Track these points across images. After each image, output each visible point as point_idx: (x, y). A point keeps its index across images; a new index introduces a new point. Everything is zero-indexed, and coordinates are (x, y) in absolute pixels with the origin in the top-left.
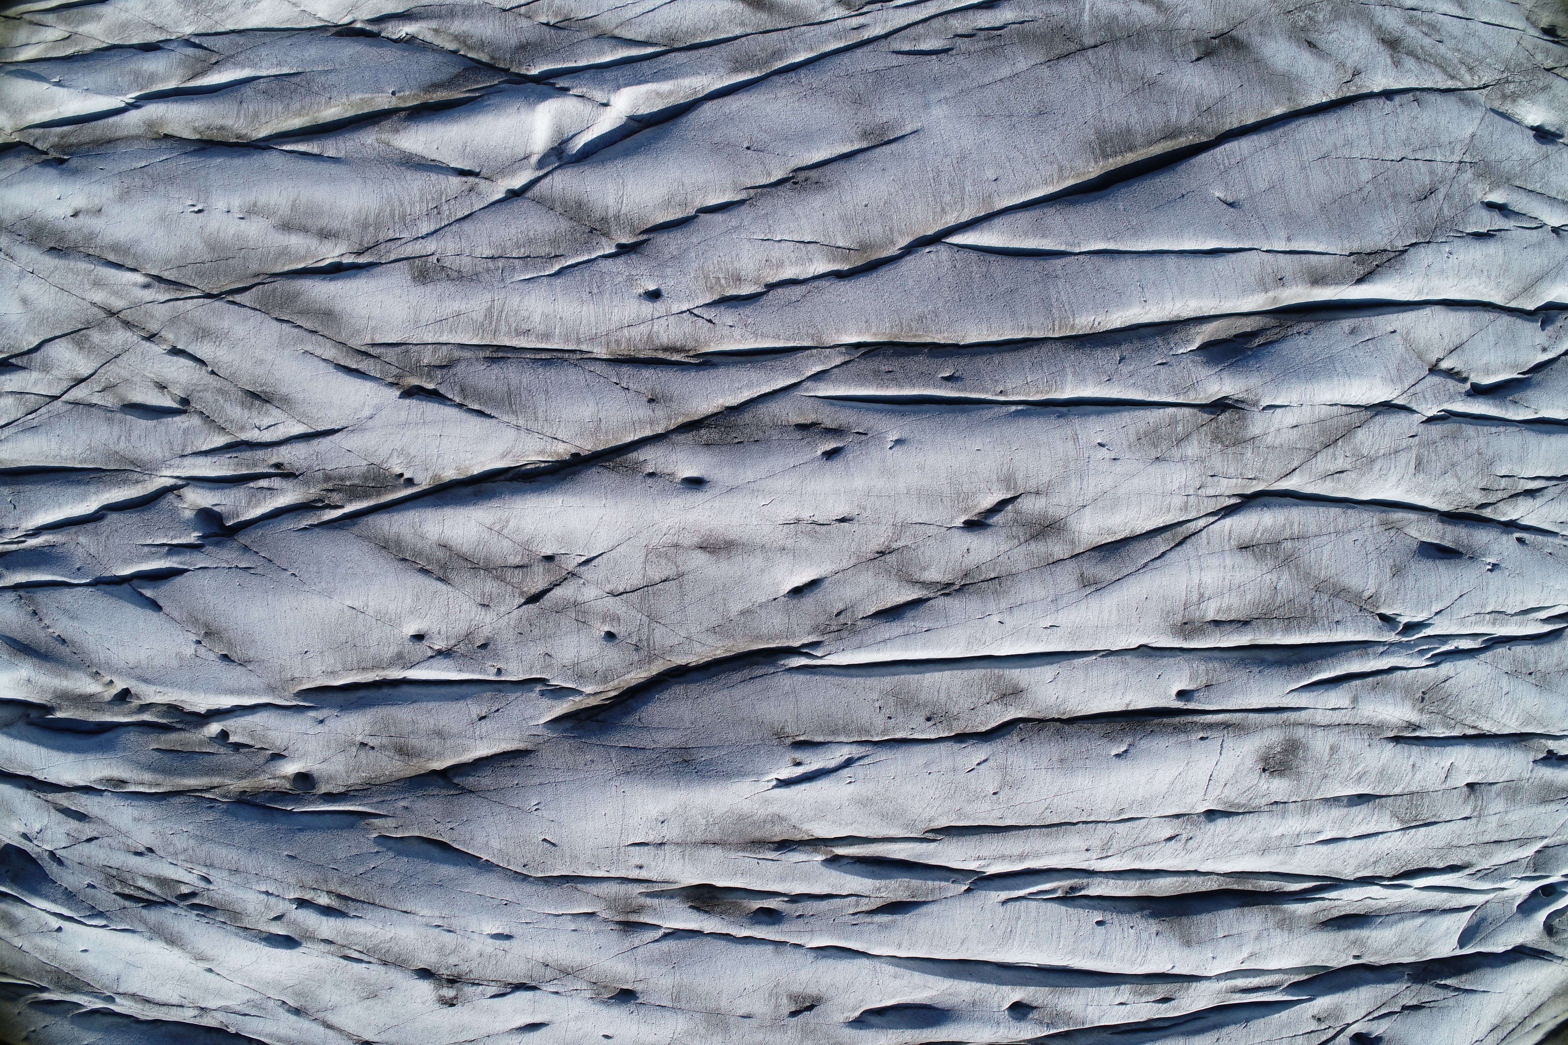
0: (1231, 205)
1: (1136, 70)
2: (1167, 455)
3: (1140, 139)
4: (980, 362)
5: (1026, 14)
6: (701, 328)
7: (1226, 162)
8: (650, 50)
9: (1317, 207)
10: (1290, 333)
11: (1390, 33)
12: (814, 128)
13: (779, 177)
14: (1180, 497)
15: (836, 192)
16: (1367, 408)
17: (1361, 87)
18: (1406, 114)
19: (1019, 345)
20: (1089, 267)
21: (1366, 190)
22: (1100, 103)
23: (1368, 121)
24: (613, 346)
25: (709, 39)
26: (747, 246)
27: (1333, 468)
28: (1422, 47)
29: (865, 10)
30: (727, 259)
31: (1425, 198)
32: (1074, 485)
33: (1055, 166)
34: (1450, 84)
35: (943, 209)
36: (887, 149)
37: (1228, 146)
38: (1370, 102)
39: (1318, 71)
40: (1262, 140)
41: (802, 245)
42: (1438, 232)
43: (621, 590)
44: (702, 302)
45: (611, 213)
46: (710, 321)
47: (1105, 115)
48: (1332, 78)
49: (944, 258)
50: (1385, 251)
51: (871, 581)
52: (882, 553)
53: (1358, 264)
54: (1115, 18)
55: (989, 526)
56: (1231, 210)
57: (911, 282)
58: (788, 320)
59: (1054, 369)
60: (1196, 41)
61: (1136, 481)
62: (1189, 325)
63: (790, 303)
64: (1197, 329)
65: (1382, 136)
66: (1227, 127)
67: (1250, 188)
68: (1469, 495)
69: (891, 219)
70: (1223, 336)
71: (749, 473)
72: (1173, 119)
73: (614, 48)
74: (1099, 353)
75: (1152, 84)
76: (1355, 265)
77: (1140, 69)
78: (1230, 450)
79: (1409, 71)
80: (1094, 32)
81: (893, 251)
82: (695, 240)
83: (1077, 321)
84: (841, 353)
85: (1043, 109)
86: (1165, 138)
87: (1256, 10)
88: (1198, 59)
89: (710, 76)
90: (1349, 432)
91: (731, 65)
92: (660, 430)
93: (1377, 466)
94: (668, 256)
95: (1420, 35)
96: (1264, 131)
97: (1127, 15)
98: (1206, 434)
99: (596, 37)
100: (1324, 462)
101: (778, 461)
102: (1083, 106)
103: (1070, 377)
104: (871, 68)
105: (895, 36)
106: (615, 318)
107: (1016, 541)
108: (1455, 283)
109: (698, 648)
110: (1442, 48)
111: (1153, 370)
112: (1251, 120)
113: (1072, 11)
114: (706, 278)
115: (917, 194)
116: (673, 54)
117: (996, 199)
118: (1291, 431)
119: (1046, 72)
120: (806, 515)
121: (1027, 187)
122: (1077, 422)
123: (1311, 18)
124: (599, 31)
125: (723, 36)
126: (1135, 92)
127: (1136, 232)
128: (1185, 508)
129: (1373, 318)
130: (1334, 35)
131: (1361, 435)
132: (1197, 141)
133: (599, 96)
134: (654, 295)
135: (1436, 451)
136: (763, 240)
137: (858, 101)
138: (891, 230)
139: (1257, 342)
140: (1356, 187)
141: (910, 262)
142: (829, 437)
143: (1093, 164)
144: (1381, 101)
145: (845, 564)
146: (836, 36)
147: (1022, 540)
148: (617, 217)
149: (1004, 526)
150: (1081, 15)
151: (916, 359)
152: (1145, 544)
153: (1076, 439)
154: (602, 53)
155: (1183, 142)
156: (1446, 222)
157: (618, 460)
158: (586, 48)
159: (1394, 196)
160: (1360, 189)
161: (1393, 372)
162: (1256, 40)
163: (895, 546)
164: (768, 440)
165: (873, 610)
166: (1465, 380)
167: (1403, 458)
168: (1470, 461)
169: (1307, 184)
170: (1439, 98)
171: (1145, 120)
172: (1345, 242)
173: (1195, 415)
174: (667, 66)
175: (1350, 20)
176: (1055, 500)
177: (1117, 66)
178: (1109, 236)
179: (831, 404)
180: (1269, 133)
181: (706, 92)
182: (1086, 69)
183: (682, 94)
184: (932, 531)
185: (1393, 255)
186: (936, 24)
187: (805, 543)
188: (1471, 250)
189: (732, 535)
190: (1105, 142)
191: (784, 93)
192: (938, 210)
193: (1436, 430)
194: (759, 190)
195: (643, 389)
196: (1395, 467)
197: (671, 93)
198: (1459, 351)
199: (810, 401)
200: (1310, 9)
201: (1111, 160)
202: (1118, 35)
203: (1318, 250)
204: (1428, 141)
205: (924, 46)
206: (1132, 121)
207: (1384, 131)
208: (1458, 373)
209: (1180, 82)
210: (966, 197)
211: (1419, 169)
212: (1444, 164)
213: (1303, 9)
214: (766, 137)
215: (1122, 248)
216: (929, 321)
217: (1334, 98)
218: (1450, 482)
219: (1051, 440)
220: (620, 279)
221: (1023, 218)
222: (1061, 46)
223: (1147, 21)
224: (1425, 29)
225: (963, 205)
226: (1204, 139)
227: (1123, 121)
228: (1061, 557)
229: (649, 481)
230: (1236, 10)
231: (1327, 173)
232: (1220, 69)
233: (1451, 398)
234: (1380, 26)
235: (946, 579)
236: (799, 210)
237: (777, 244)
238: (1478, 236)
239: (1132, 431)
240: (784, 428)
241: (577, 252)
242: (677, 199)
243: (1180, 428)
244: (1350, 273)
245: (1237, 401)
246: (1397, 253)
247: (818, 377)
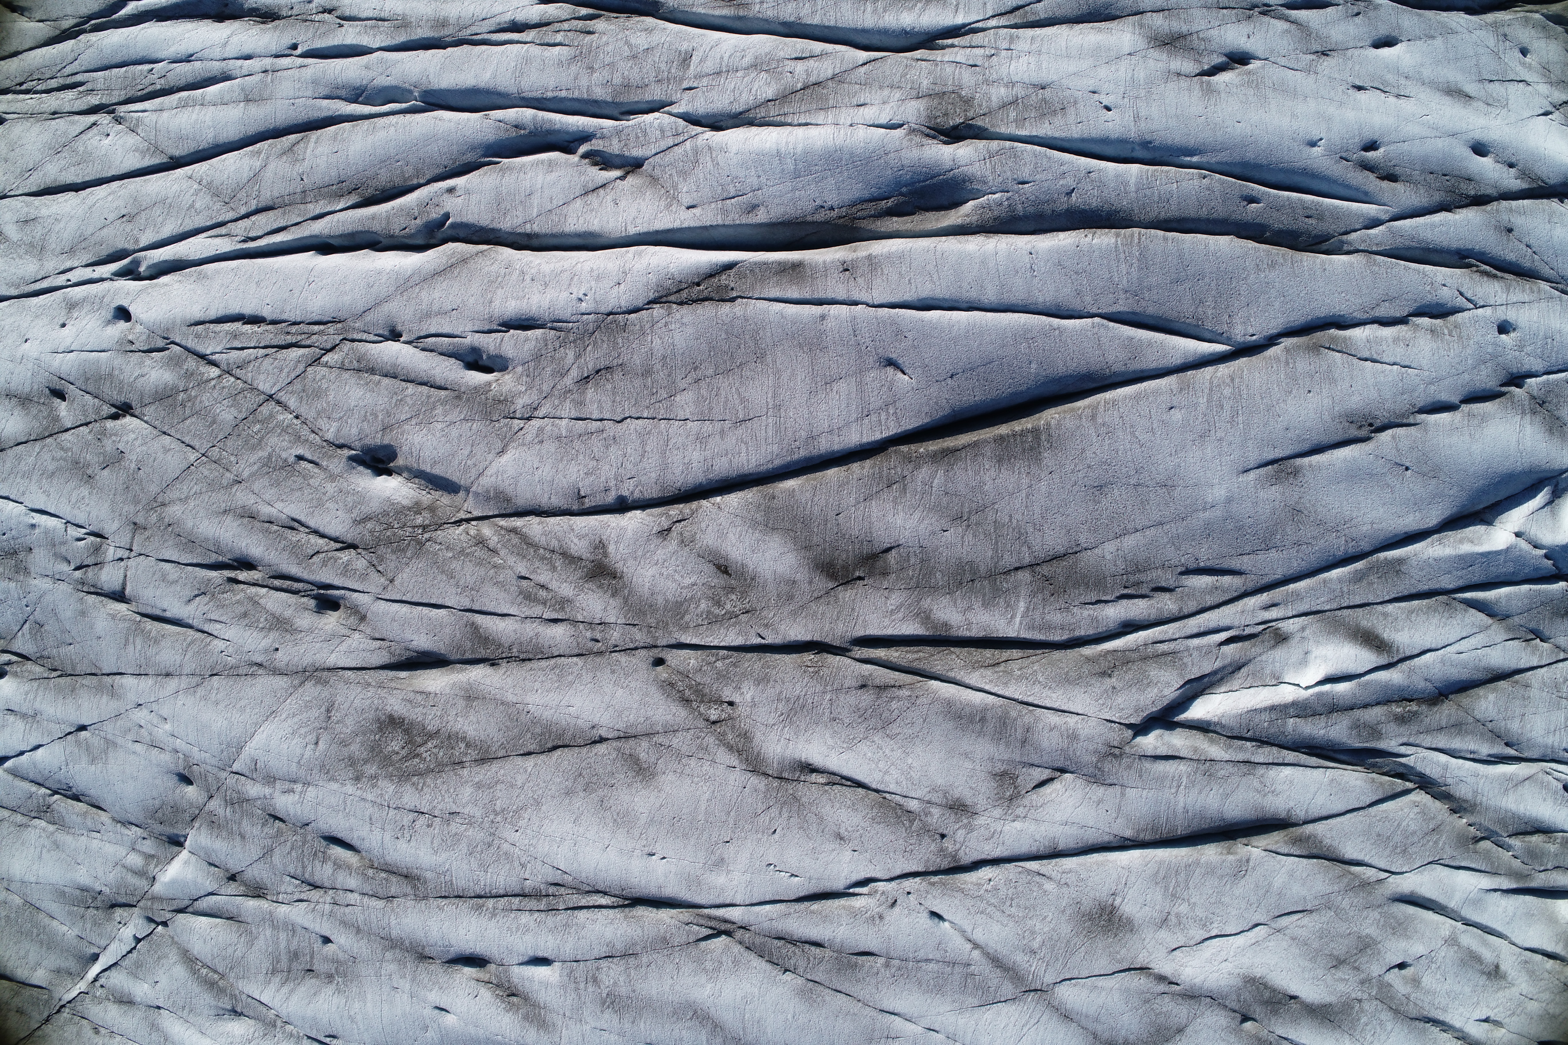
0: (891, 363)
1: (975, 536)
2: (1031, 90)
3: (988, 451)
4: (1221, 212)
5: (1091, 612)
6: (1469, 288)
7: (883, 416)
8: (1468, 595)
9: (769, 359)
10: (844, 209)
11: (600, 586)
12: (1343, 486)
13: (1384, 434)
14: (1019, 48)
15: (1337, 409)
16: (751, 123)
17: (661, 515)
18: (603, 479)
19: (1175, 225)
20: (1088, 299)
21: (689, 379)
22: (1027, 497)
23: (665, 467)
24: (1535, 289)
25: (1415, 603)
26: (1424, 363)
27: (811, 63)
28: (554, 569)
29: (1263, 627)
30: (1442, 352)
31: (597, 372)
32: (1141, 75)
33: (1100, 421)
34: (518, 522)
35: (1232, 380)
36: (1278, 453)
37: (878, 436)
38: (653, 492)
39: (722, 535)
40: (826, 445)
41: (1375, 357)
42: (591, 327)
43: (1521, 84)
44: (1466, 314)
45: (1528, 417)
46: (1461, 294)
47: (1025, 481)
48: (703, 525)
49: (1240, 327)
50: (681, 303)
51: (1333, 32)
52: (1324, 54)
53: (727, 286)
54: (985, 605)
55: (1226, 55)
56: (893, 356)
57: (1277, 305)
58: (1395, 283)
59: (1148, 192)
60: (885, 574)
61: (1072, 69)
62: (977, 226)
63: (1391, 300)
64: (968, 220)
65: (648, 448)
66: (868, 463)
67: (860, 384)
68: (612, 27)
69: (1286, 374)
70: (930, 215)
71: (1440, 145)
72: (941, 473)
73: (1498, 601)
74: (1095, 203)
75: (958, 518)
76: (732, 285)
77: (969, 537)
78: (950, 89)
79: (580, 537)
80: (1015, 587)
81: (1287, 342)
82: (1466, 376)
83: (1113, 240)
84: (1349, 243)
85: (1097, 493)
86: (955, 450)
87: (794, 614)
88: (888, 550)
89: (1425, 557)
90: (785, 97)
91: (1404, 568)
92: (1504, 203)
93: (748, 60)
94: (1488, 364)
95: (554, 585)
96: (820, 456)
97: (970, 608)
98: (980, 106)
99: (1508, 617)
100: (824, 69)
101: (1416, 149)
102: (1050, 493)
103: (1133, 181)
104: (1273, 554)
105: (1235, 594)
106: (1536, 311)
107: (1201, 36)
108: (579, 265)
109: (1462, 21)
110: (522, 568)
111: (1038, 177)
112: (832, 473)
113: (1037, 615)
114: (1460, 337)
115: (1258, 397)
116: (1451, 586)
117: (1174, 387)
118: (868, 101)
119: (1084, 539)
120: (1392, 100)
121: (1137, 397)
122: (1133, 133)
123: (718, 604)
124: (1504, 623)
125: (1403, 604)
126: (981, 509)
127: (1025, 335)
128: (1012, 39)
129: (720, 222)
130: (688, 581)
131: (770, 92)
132: (913, 447)
133: (1523, 544)
134: (1504, 328)
135: (658, 71)
136: (1409, 367)
137: (1296, 512)
138: (1287, 363)
139: (890, 202)
140: (703, 384)
141: (1274, 325)
142: (1372, 163)
143: (1053, 422)
144: (637, 495)
145: (1356, 52)
146: (1297, 596)
147: (1195, 36)
148: (1523, 413)
149: (1212, 52)
150: (1028, 609)
151: (1281, 226)
152: (1059, 13)
153: (1137, 118)
154: (1508, 597)
155: (933, 446)
156: (574, 341)
157: (1535, 185)
158: (1520, 604)
159: (647, 372)
160: (697, 381)
161: (705, 159)
162: (802, 576)
163: (1314, 57)
164: (1423, 171)
165: (1329, 9)
166: (585, 156)
167: (709, 66)
168: (607, 60)
169: (777, 386)
170: (545, 500)
171: (977, 473)
172: (738, 314)
173: (993, 126)
174: (1459, 573)
175: (660, 600)
176: (1160, 65)
177: (997, 543)
178: (1057, 332)
179: (1366, 193)
180: (815, 452)
181: (1429, 540)
182: (1036, 540)
183: (1452, 540)
184: (1283, 61)
185: (672, 298)
186: (1192, 606)
187: (1390, 77)
188: (545, 304)
189: (1447, 100)
190: (1032, 449)
191: (1365, 528)
192: (1237, 380)
193: (656, 93)
194: (1405, 421)
195: (1517, 243)
196: (722, 58)
197: (1461, 541)
198: (591, 186)
199: (1385, 200)
200: (716, 616)
201: (1030, 426)
202: (986, 583)
203: (783, 305)
204: (577, 444)
205: (1205, 580)
206: (993, 473)
207: (643, 456)
208: (595, 164)
209: (921, 520)
210: (1207, 391)
211: (600, 408)
212: (558, 414)
213: (728, 616)
214: (1389, 479)
215: (1044, 318)
216: (1265, 261)
217: (704, 502)
218: (640, 40)
219: (1164, 120)
220: (1529, 348)
221: (1150, 362)
222: (1059, 570)
223: (945, 600)
224: (543, 593)
225: (1211, 383)
226: (904, 448)
227: (1005, 473)
228: (1154, 14)
229: (1514, 160)
230: (823, 614)
231: (743, 400)
232: (863, 536)
233: (619, 132)
234: (613, 595)
235: (1266, 19)
236: (1373, 394)
237: (1398, 360)
238: (525, 324)
239: (1071, 118)
240: (1408, 181)
241: (1557, 383)
242: (1476, 422)
243: (1013, 115)
244: (741, 276)
245: (934, 138)
246: (664, 299)
247: (1375, 223)
